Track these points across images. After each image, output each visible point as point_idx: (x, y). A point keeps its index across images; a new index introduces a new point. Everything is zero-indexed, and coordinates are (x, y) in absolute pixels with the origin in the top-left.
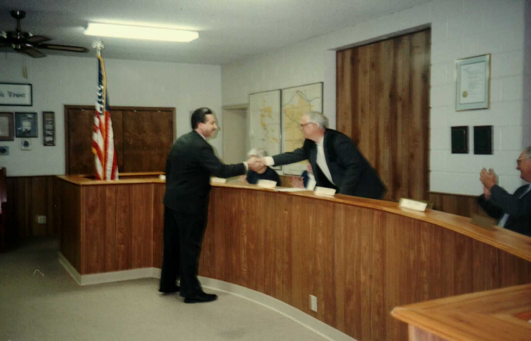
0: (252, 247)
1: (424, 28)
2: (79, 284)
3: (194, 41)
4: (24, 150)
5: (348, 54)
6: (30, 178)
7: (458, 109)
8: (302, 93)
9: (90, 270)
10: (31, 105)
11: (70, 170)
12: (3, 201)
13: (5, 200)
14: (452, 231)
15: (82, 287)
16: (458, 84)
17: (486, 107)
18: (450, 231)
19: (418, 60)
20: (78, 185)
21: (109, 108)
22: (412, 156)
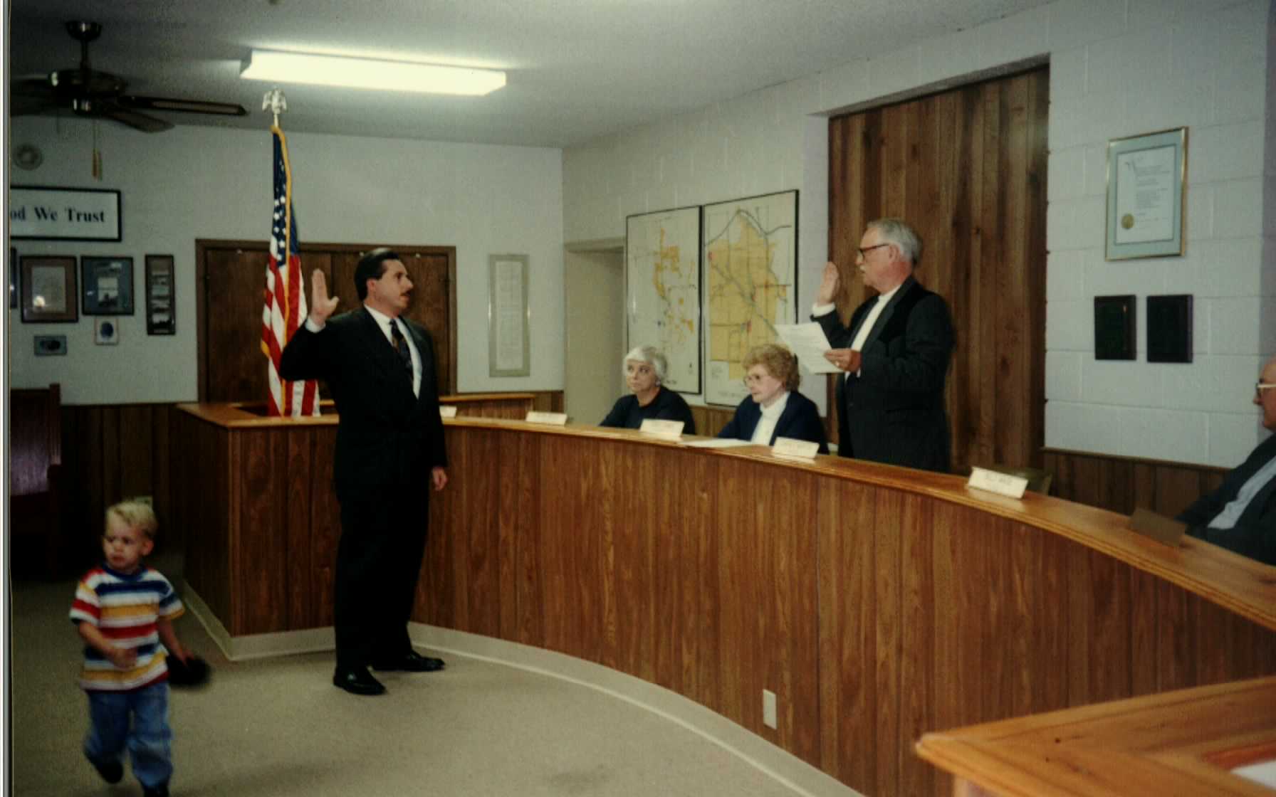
0: (628, 575)
1: (1034, 65)
2: (227, 655)
3: (496, 92)
4: (102, 344)
5: (858, 125)
6: (118, 409)
7: (1110, 256)
8: (747, 213)
9: (251, 627)
10: (119, 239)
11: (209, 392)
12: (52, 463)
13: (57, 460)
14: (1082, 546)
15: (235, 663)
16: (1111, 196)
17: (1176, 251)
18: (1079, 547)
19: (1020, 140)
20: (225, 429)
21: (297, 247)
22: (1004, 365)
